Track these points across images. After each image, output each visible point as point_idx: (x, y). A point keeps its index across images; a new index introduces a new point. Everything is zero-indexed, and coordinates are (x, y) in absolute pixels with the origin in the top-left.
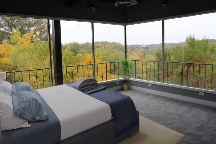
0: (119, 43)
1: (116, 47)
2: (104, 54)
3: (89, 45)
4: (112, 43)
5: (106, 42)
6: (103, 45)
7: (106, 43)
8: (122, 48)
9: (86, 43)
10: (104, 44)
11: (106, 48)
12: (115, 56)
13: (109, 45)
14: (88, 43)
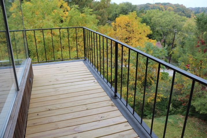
0: (182, 5)
1: (178, 9)
2: (158, 17)
3: (150, 5)
4: (175, 5)
5: (168, 3)
6: (164, 6)
7: (168, 5)
8: (185, 11)
9: (147, 4)
10: (166, 6)
11: (167, 9)
12: (170, 18)
13: (170, 6)
14: (148, 4)
